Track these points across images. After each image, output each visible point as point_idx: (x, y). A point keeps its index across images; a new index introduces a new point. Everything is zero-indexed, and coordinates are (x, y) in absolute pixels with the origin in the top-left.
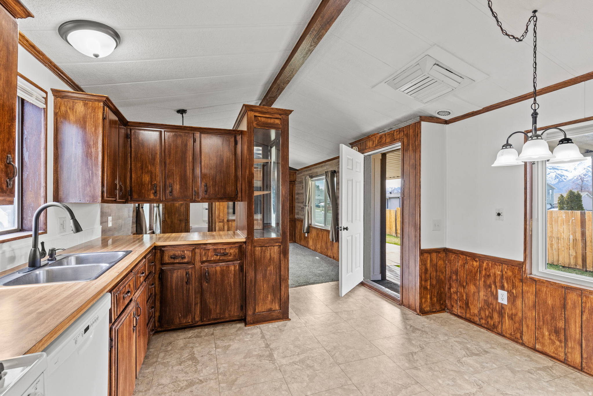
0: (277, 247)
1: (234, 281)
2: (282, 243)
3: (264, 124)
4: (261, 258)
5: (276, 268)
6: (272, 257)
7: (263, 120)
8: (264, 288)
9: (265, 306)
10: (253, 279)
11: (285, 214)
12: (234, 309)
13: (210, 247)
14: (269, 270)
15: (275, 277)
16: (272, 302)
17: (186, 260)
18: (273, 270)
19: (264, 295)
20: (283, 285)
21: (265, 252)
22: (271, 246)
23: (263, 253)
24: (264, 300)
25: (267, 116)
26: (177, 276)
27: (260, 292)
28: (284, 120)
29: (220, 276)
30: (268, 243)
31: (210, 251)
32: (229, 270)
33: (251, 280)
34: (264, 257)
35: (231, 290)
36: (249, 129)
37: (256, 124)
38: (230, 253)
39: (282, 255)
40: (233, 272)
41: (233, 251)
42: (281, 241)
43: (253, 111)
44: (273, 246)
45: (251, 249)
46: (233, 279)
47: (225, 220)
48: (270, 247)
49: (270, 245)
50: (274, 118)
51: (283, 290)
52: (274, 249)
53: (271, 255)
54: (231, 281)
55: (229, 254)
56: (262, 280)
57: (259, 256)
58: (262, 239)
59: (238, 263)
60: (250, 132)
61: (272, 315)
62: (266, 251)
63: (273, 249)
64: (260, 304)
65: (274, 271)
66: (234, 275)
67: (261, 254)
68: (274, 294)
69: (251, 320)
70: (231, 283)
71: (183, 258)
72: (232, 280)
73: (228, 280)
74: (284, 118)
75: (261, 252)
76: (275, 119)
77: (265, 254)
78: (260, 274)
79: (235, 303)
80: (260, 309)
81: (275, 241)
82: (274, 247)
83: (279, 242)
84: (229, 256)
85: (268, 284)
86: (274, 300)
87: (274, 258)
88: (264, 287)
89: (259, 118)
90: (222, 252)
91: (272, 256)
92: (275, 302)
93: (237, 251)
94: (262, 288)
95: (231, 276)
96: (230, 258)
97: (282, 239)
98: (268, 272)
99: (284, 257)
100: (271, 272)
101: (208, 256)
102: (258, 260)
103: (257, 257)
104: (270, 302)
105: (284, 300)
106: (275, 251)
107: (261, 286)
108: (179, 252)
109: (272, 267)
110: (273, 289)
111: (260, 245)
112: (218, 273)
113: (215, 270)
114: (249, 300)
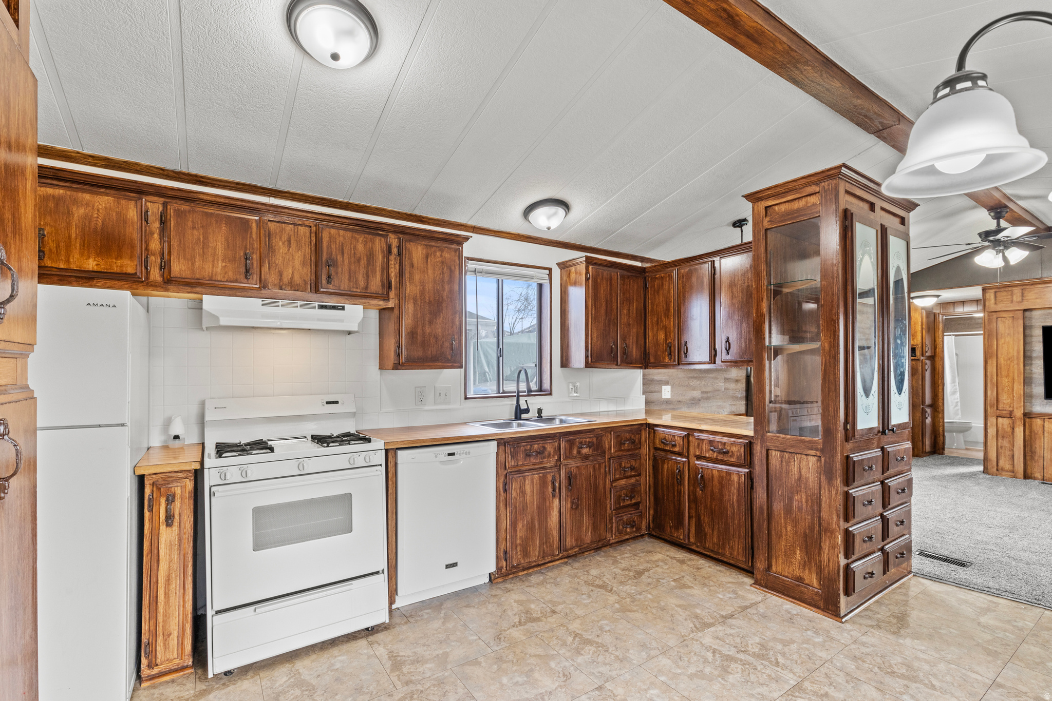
0: (815, 459)
1: (738, 501)
2: (822, 451)
3: (783, 216)
4: (781, 472)
5: (812, 500)
6: (803, 477)
7: (783, 208)
8: (786, 532)
9: (789, 567)
10: (765, 507)
11: (829, 391)
12: (738, 548)
13: (705, 436)
14: (798, 501)
15: (809, 517)
16: (804, 566)
17: (676, 449)
18: (807, 502)
19: (786, 546)
20: (825, 540)
21: (788, 463)
22: (801, 454)
23: (784, 464)
24: (789, 554)
25: (789, 198)
26: (668, 467)
27: (779, 536)
28: (825, 191)
29: (717, 485)
30: (792, 447)
31: (704, 442)
32: (730, 479)
33: (761, 508)
34: (788, 472)
35: (733, 514)
36: (757, 235)
37: (768, 222)
38: (732, 452)
39: (823, 478)
40: (736, 485)
41: (737, 450)
42: (820, 446)
43: (762, 200)
44: (806, 455)
45: (761, 452)
46: (737, 497)
47: (1019, 413)
48: (799, 456)
49: (798, 451)
50: (807, 196)
51: (826, 551)
52: (808, 461)
53: (800, 472)
54: (733, 499)
55: (730, 454)
56: (782, 515)
57: (778, 467)
58: (781, 438)
59: (744, 472)
60: (758, 239)
61: (802, 592)
62: (790, 462)
63: (805, 460)
64: (780, 560)
65: (807, 506)
66: (738, 491)
67: (781, 464)
68: (807, 552)
69: (761, 580)
70: (733, 503)
71: (674, 446)
72: (735, 498)
73: (729, 495)
74: (826, 187)
75: (782, 461)
76: (809, 198)
77: (789, 466)
78: (780, 502)
79: (739, 538)
80: (780, 569)
81: (807, 444)
82: (809, 457)
83: (817, 450)
84: (731, 456)
85: (796, 526)
86: (808, 563)
87: (807, 479)
88: (786, 529)
89: (776, 208)
90: (720, 447)
91: (803, 473)
92: (810, 569)
93: (742, 450)
94: (784, 530)
95: (734, 490)
96: (732, 460)
97: (824, 443)
98: (795, 504)
99: (829, 482)
100: (802, 505)
101: (702, 449)
102: (776, 475)
103: (774, 469)
104: (800, 563)
105: (829, 573)
106: (810, 465)
107: (781, 526)
108: (670, 437)
109: (804, 496)
110: (806, 541)
111: (777, 447)
112: (716, 480)
113: (711, 475)
114: (758, 543)
